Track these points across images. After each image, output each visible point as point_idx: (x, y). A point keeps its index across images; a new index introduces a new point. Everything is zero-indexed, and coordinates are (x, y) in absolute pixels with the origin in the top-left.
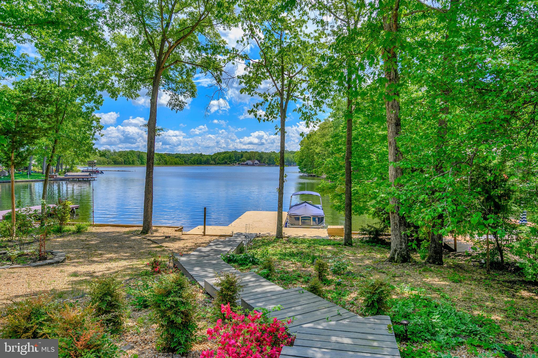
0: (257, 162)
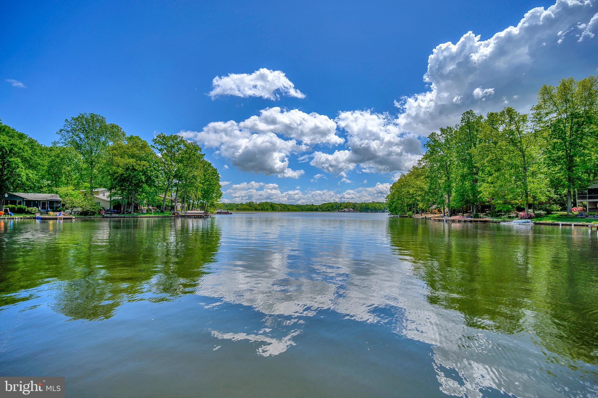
0: (351, 209)
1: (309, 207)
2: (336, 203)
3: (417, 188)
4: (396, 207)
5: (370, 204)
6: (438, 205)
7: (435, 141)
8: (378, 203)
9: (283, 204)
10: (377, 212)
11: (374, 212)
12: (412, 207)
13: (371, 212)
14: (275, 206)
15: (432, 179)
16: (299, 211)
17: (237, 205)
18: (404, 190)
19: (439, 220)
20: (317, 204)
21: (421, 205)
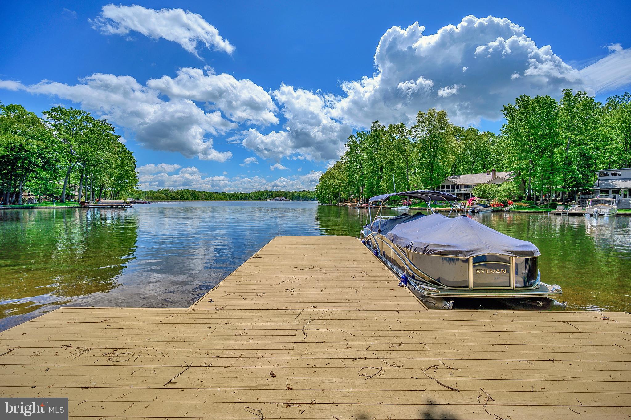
0: (283, 198)
1: (238, 195)
2: (267, 192)
3: (340, 180)
4: (324, 197)
5: (301, 193)
6: (355, 195)
7: (354, 142)
8: (308, 192)
9: (206, 192)
10: (308, 201)
11: (305, 201)
12: (337, 196)
13: (303, 201)
14: (197, 194)
15: (351, 172)
16: (226, 200)
17: (145, 193)
18: (330, 181)
19: (354, 208)
20: (247, 192)
21: (343, 195)
